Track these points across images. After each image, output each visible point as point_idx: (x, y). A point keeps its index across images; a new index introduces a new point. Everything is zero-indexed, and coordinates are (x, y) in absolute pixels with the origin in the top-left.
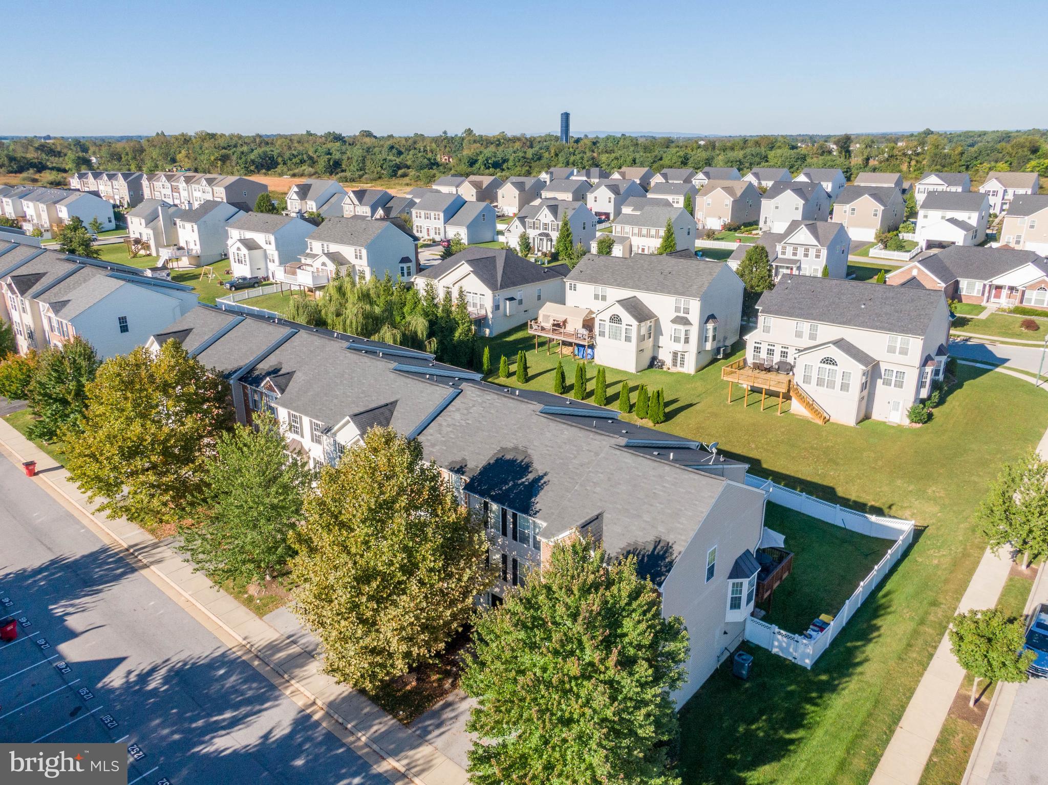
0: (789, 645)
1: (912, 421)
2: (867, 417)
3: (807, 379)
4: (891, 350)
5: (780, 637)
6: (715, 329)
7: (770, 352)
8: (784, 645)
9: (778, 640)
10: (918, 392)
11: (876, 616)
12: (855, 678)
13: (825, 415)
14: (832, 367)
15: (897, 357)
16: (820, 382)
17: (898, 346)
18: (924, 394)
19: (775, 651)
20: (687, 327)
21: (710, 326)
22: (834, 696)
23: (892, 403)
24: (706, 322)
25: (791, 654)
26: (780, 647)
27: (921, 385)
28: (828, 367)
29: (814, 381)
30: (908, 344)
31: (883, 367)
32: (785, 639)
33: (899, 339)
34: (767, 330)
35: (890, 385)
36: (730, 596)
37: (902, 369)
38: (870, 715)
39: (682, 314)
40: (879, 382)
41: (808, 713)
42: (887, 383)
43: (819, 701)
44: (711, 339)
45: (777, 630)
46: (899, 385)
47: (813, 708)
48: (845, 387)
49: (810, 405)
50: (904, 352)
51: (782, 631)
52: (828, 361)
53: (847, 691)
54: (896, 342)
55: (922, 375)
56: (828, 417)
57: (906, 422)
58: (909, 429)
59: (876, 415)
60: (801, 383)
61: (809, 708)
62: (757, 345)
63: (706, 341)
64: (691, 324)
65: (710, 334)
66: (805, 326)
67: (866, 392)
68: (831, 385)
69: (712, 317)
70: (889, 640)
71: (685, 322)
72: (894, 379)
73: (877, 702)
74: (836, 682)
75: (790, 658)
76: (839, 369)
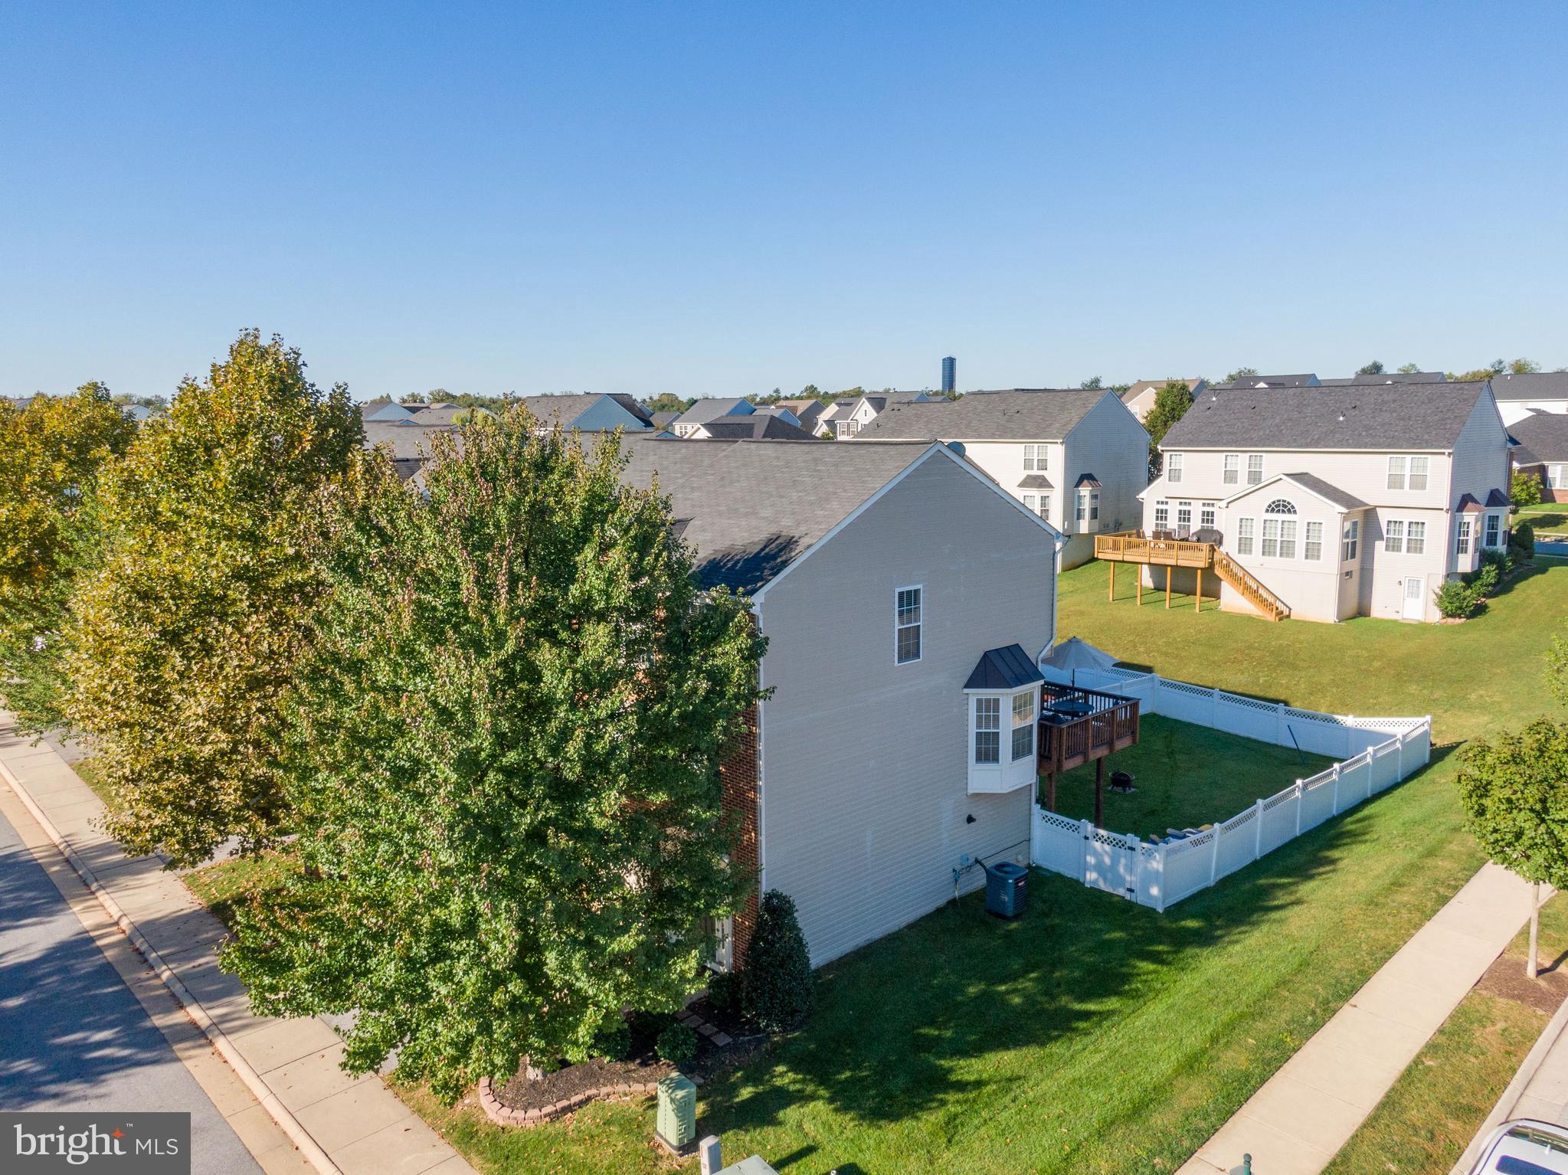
0: (1115, 861)
1: (1449, 615)
2: (1362, 611)
3: (1245, 545)
4: (1395, 482)
5: (1098, 845)
6: (1094, 497)
7: (1185, 516)
8: (1107, 860)
9: (1095, 853)
10: (1452, 560)
11: (1332, 846)
12: (1265, 928)
13: (1281, 607)
14: (1287, 517)
15: (1406, 495)
16: (1268, 548)
17: (1407, 473)
18: (1466, 563)
19: (1091, 877)
20: (1045, 492)
21: (1085, 491)
22: (1206, 952)
23: (1405, 583)
24: (1078, 485)
25: (1121, 881)
26: (1099, 868)
27: (1457, 547)
28: (1281, 517)
29: (1257, 546)
30: (1425, 467)
31: (1384, 516)
32: (1107, 847)
33: (1407, 463)
34: (1175, 476)
35: (1399, 549)
36: (973, 730)
37: (1417, 516)
38: (1282, 983)
39: (1035, 472)
40: (1380, 546)
41: (1139, 975)
42: (1393, 546)
43: (1170, 958)
44: (1087, 514)
45: (1090, 827)
46: (1416, 546)
47: (1151, 967)
48: (1312, 551)
49: (1253, 591)
50: (1418, 483)
51: (1102, 832)
52: (1281, 507)
53: (1238, 947)
54: (1403, 467)
55: (1457, 531)
56: (1286, 613)
57: (1435, 616)
58: (1442, 625)
59: (1380, 609)
60: (1234, 554)
61: (1146, 966)
62: (1160, 507)
63: (1079, 517)
64: (1052, 487)
65: (1086, 505)
66: (1241, 462)
67: (1354, 565)
68: (1287, 549)
69: (1087, 477)
70: (1352, 878)
71: (1042, 483)
72: (1405, 537)
73: (1304, 964)
74: (1219, 932)
75: (1121, 892)
76: (1300, 519)
